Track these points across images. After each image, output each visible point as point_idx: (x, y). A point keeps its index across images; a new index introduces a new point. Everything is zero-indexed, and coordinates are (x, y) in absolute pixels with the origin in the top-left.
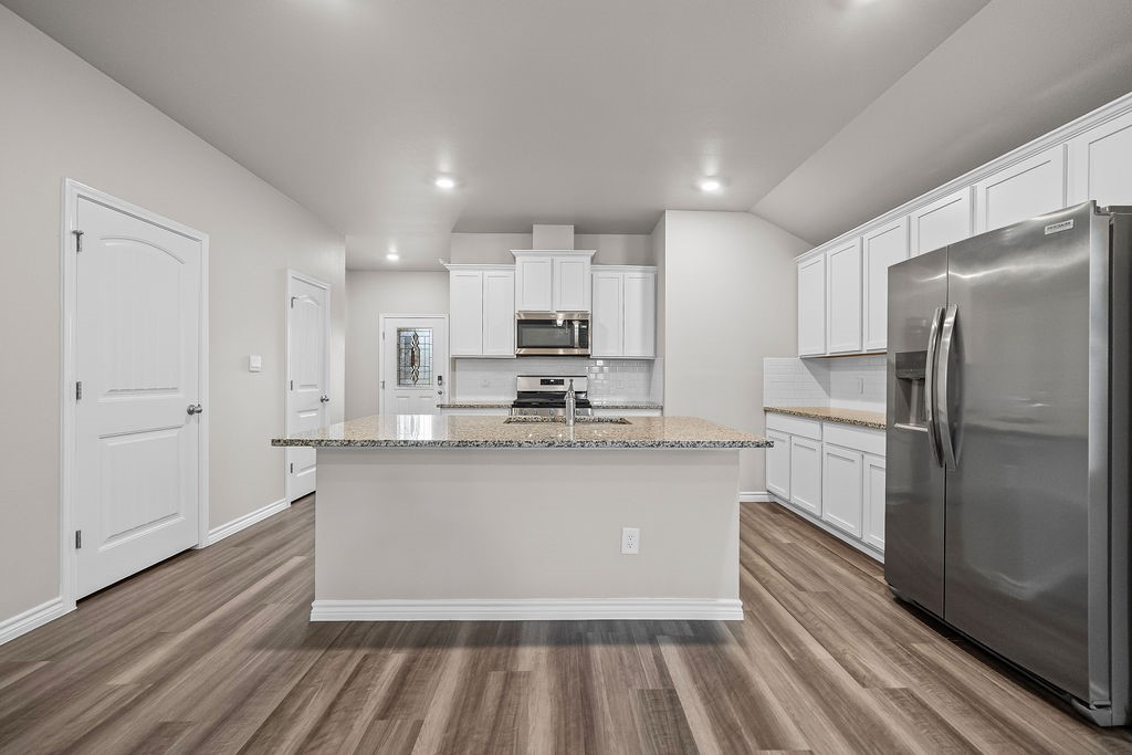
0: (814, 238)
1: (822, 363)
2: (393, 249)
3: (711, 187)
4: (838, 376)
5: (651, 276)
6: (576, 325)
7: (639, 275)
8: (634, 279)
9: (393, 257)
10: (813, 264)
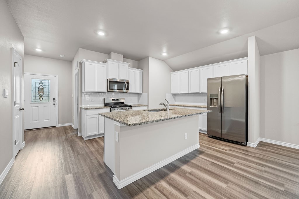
0: (175, 69)
1: (174, 95)
2: (39, 46)
3: (165, 54)
4: (176, 97)
5: (142, 72)
6: (126, 83)
7: (139, 71)
8: (137, 72)
9: (39, 50)
10: (176, 75)
